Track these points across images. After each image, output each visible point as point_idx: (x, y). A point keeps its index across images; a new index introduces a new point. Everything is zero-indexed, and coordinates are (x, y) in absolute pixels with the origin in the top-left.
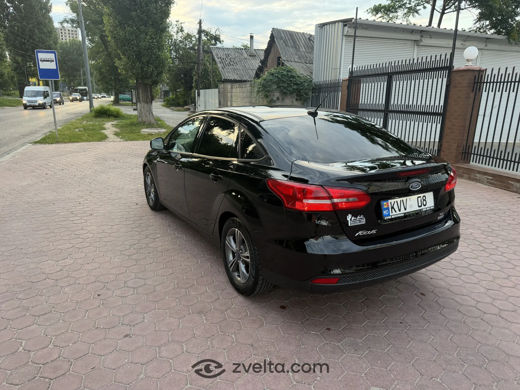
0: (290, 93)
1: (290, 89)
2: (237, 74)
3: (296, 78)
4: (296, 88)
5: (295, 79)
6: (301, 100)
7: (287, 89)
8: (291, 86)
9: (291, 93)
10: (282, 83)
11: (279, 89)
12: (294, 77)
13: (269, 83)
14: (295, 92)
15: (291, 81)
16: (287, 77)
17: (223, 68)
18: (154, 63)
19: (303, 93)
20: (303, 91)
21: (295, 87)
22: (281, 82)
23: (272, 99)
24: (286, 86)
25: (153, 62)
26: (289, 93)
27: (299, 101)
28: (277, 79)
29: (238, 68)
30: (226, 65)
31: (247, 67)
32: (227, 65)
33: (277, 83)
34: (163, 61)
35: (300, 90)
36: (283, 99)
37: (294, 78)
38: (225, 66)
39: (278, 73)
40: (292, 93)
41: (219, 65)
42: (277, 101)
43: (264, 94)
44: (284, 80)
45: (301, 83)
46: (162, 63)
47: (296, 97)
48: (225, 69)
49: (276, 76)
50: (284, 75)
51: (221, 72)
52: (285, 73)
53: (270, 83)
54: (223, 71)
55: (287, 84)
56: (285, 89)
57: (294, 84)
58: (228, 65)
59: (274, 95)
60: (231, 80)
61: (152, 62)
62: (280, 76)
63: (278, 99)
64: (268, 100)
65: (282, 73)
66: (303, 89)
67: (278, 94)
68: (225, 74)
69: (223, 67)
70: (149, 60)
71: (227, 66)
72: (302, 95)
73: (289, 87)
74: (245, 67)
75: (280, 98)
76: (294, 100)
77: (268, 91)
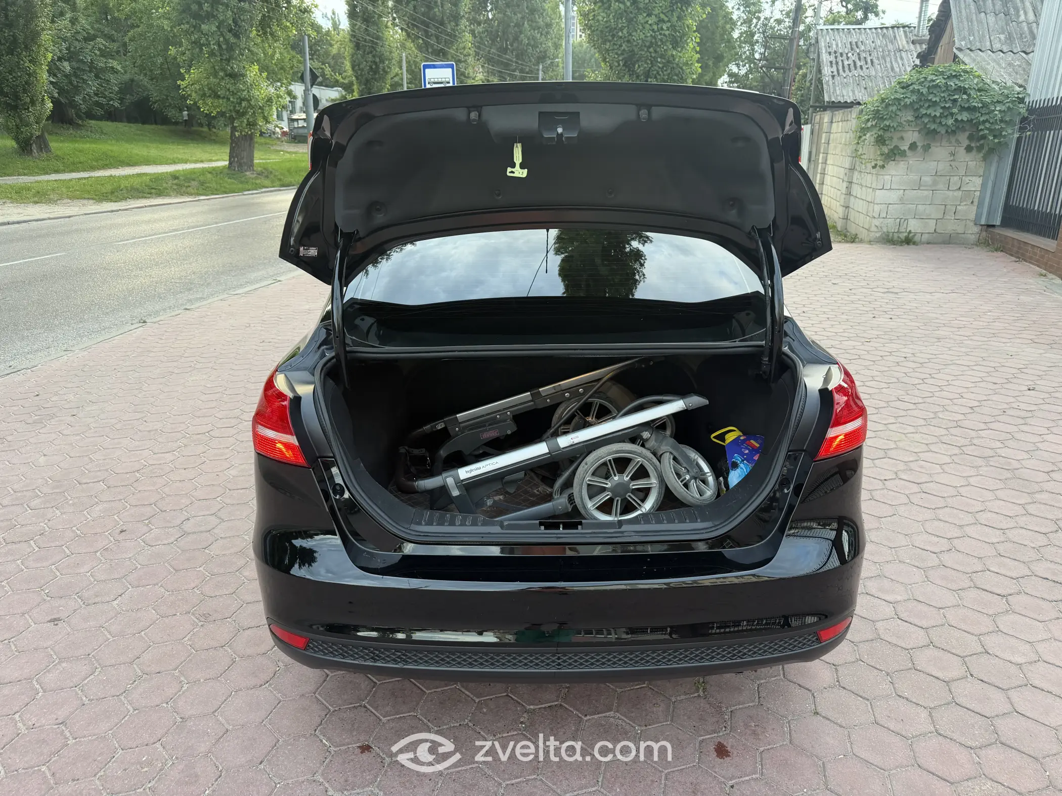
0: (947, 132)
1: (950, 122)
2: (865, 88)
3: (972, 92)
4: (965, 119)
5: (969, 95)
6: (980, 149)
7: (940, 123)
8: (952, 114)
9: (951, 132)
10: (929, 107)
11: (919, 122)
12: (963, 90)
13: (891, 108)
14: (963, 130)
15: (955, 101)
16: (944, 92)
17: (833, 77)
18: (660, 75)
19: (986, 132)
20: (987, 125)
21: (965, 116)
22: (926, 105)
23: (896, 147)
24: (938, 115)
25: (658, 73)
26: (943, 132)
27: (974, 152)
28: (914, 98)
29: (873, 73)
30: (843, 67)
31: (897, 70)
32: (846, 69)
33: (914, 107)
34: (681, 68)
35: (979, 123)
36: (927, 148)
37: (965, 93)
38: (841, 71)
39: (921, 84)
40: (954, 132)
41: (827, 70)
42: (909, 153)
43: (876, 136)
44: (934, 99)
45: (985, 105)
46: (677, 72)
47: (966, 143)
48: (837, 78)
49: (913, 92)
50: (937, 86)
51: (825, 86)
52: (940, 81)
53: (894, 108)
54: (831, 83)
55: (941, 111)
56: (934, 122)
57: (963, 109)
58: (849, 69)
59: (902, 138)
60: (846, 102)
61: (655, 72)
62: (925, 91)
63: (913, 146)
64: (886, 150)
65: (934, 81)
66: (987, 121)
67: (916, 134)
68: (835, 90)
69: (835, 73)
70: (650, 68)
71: (844, 71)
72: (984, 137)
73: (946, 116)
74: (892, 69)
75: (918, 144)
76: (962, 151)
77: (887, 129)
